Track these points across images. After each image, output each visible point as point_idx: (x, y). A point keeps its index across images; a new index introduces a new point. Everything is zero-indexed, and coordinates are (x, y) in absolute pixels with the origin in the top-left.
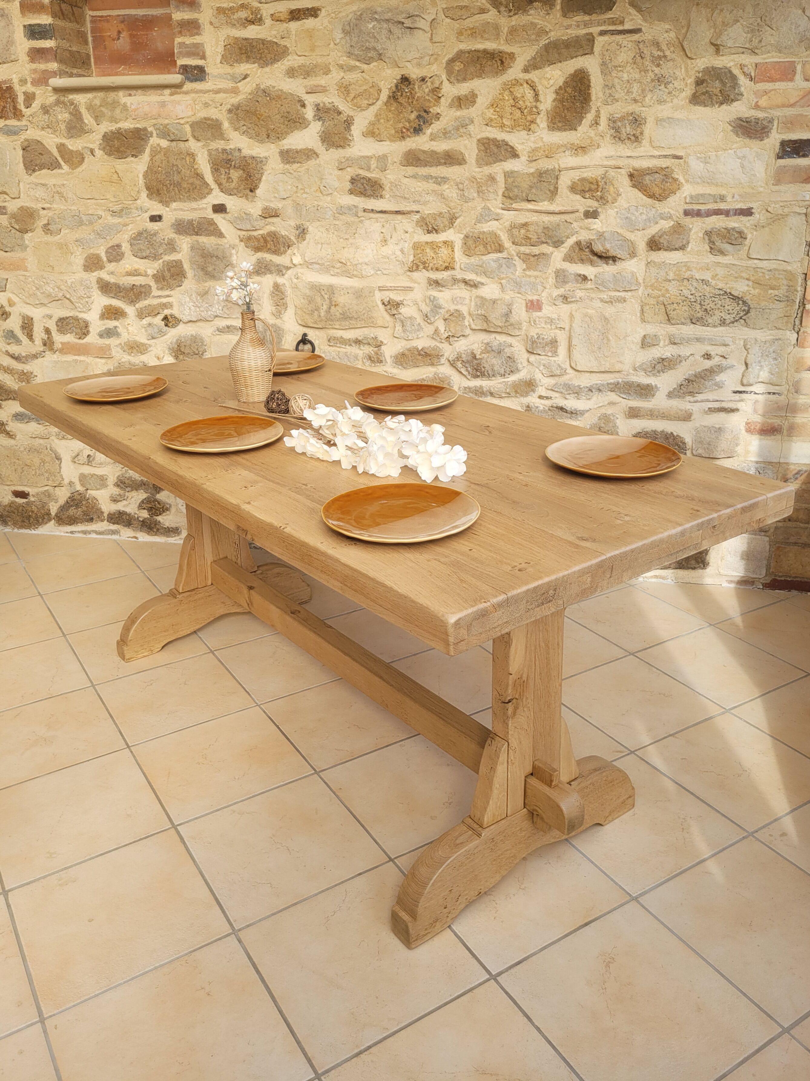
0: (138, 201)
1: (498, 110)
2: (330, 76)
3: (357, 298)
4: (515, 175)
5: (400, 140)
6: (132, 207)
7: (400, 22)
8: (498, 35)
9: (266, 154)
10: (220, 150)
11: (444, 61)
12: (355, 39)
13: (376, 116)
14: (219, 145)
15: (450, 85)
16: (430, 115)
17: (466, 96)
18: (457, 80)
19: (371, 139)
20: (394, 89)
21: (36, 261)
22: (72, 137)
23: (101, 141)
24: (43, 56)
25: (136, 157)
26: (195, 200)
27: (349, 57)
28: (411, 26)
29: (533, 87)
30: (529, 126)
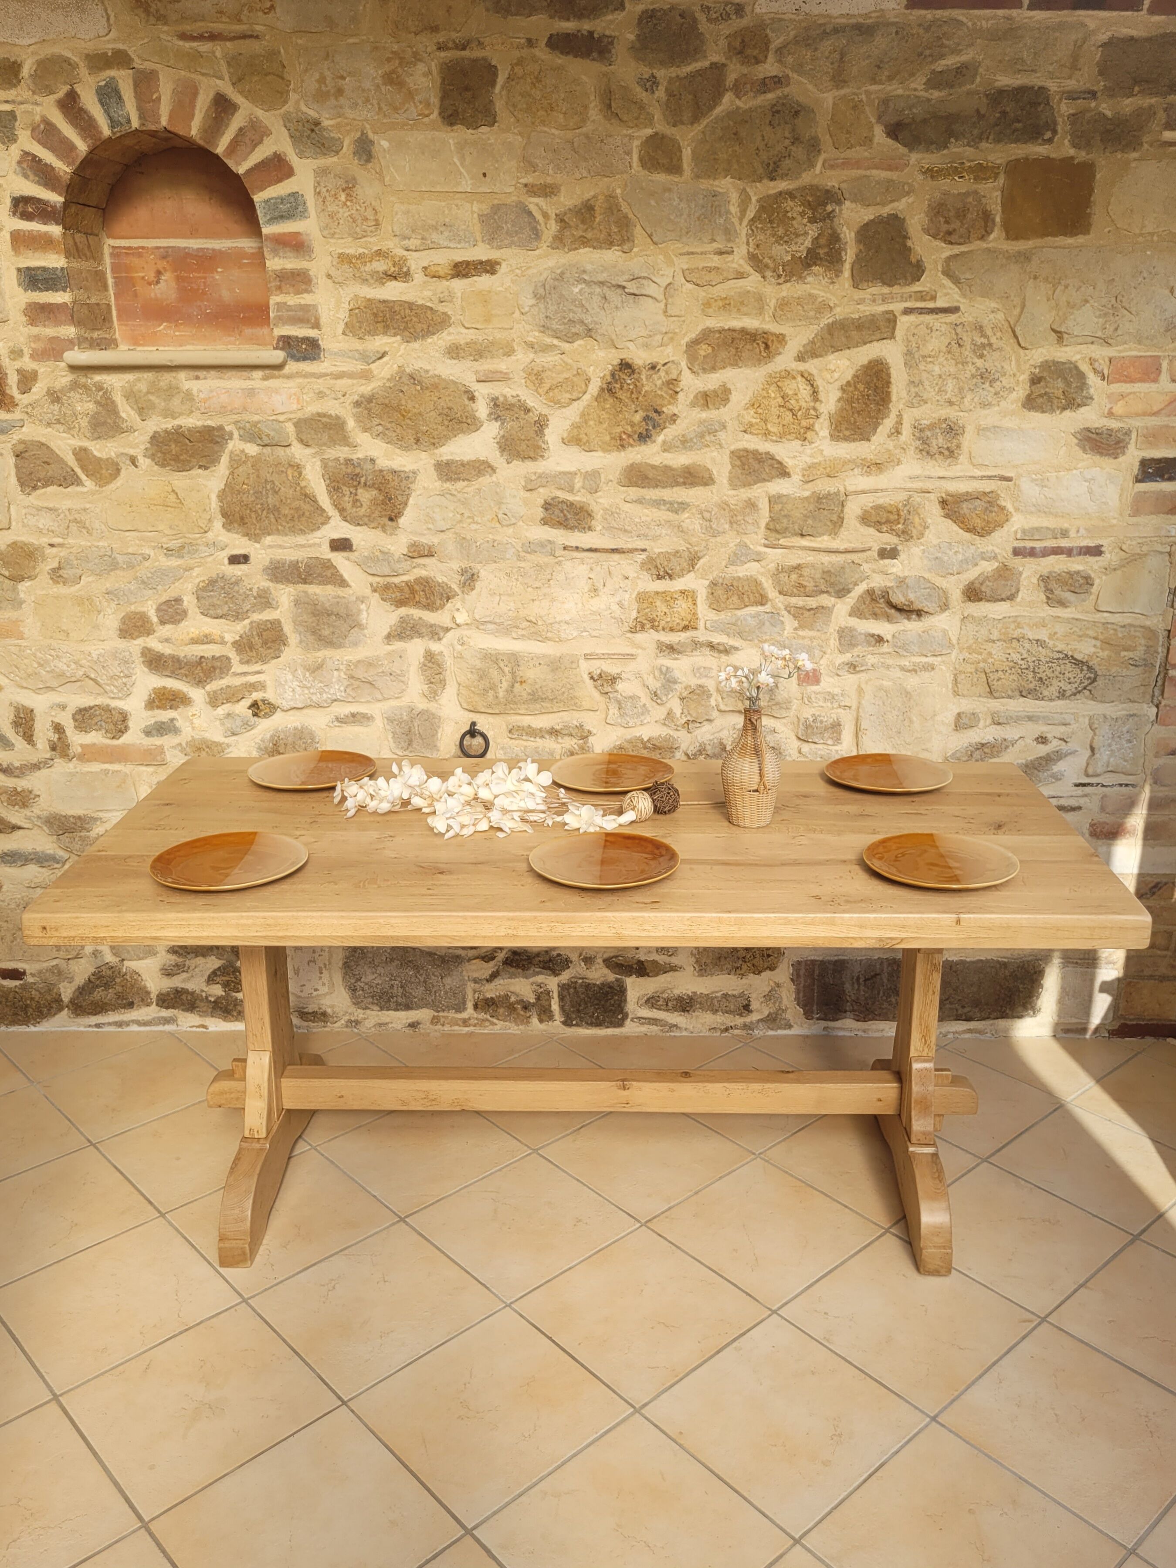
0: (210, 535)
1: (760, 411)
2: (513, 358)
3: (552, 671)
4: (784, 500)
5: (618, 450)
6: (199, 541)
7: (619, 286)
8: (762, 309)
9: (414, 467)
10: (342, 460)
11: (684, 342)
12: (552, 308)
13: (582, 415)
14: (341, 452)
15: (692, 376)
16: (663, 416)
17: (715, 391)
18: (704, 369)
19: (575, 449)
20: (609, 379)
21: (39, 624)
22: (99, 438)
23: (148, 445)
24: (51, 315)
25: (206, 468)
26: (303, 532)
27: (543, 332)
28: (637, 292)
29: (810, 381)
30: (804, 435)
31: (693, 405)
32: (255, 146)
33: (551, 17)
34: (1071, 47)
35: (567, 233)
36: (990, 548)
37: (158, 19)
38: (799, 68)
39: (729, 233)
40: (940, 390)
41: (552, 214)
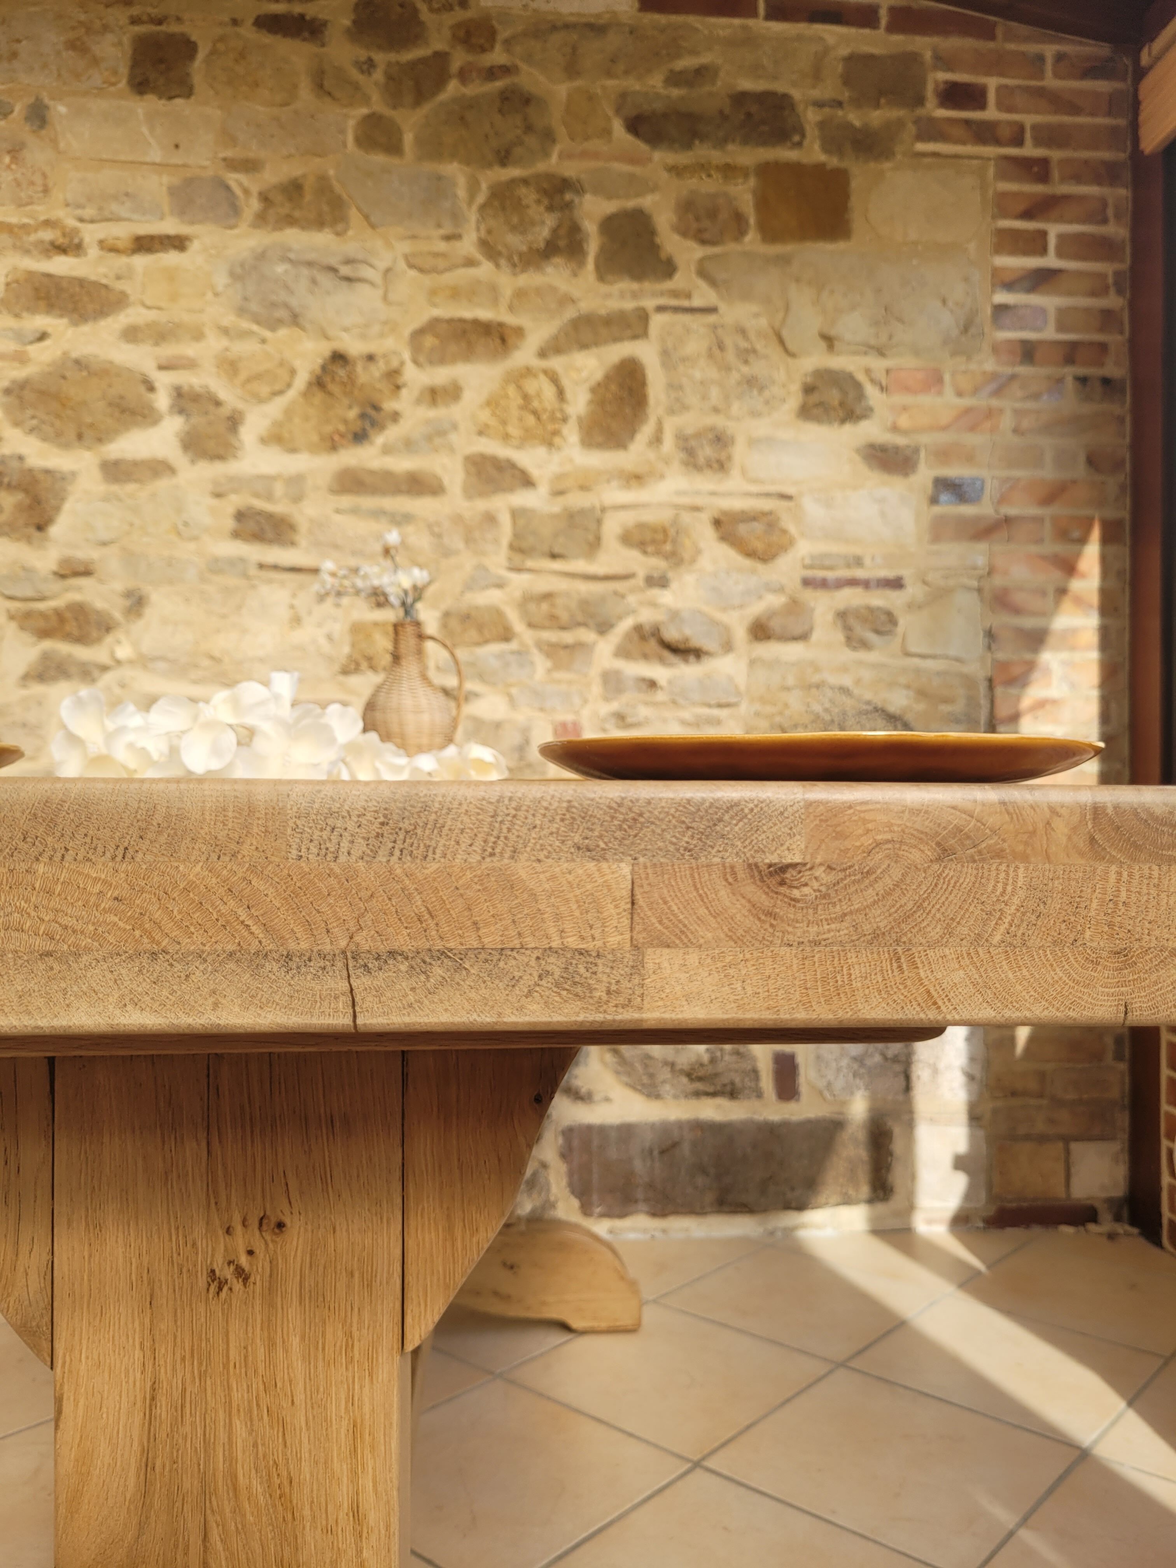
1: (498, 411)
2: (203, 344)
4: (530, 514)
5: (328, 452)
7: (331, 269)
8: (496, 299)
9: (74, 467)
11: (406, 333)
12: (252, 288)
13: (286, 411)
15: (417, 369)
16: (383, 413)
17: (443, 387)
18: (431, 362)
19: (276, 449)
20: (318, 372)
27: (240, 316)
28: (352, 276)
29: (555, 380)
30: (550, 440)
31: (418, 401)
34: (812, 59)
35: (271, 211)
36: (775, 577)
38: (529, 58)
39: (456, 217)
40: (703, 397)
41: (255, 189)
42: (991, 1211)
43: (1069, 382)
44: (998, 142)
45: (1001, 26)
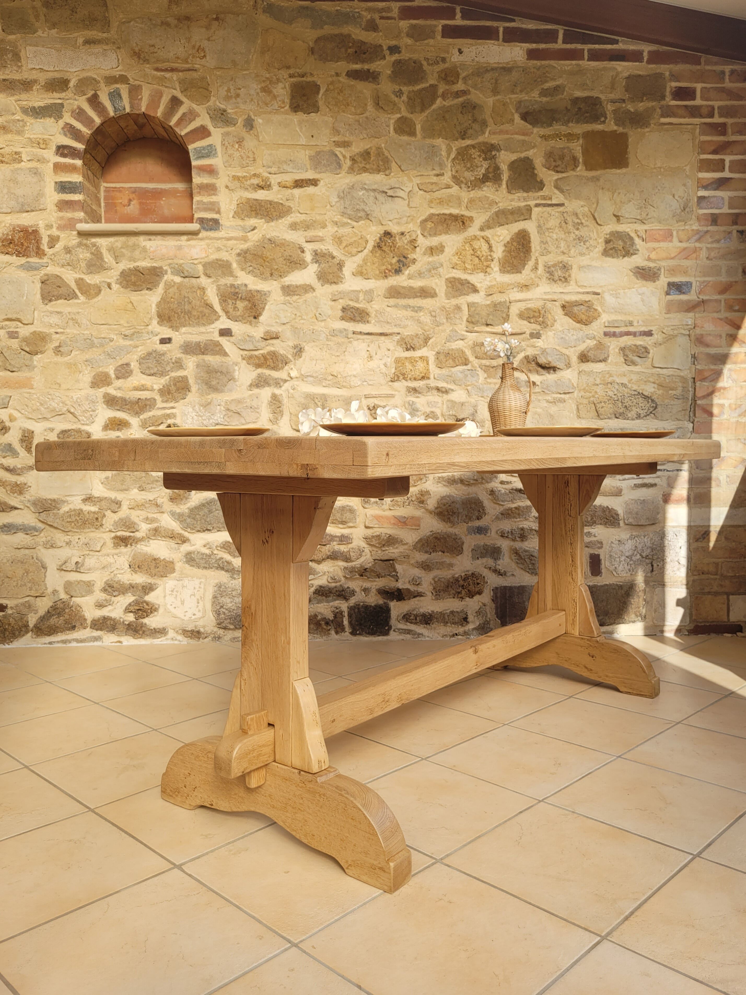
0: (150, 327)
1: (461, 257)
2: (326, 230)
3: (346, 404)
4: (476, 305)
5: (384, 279)
6: (143, 331)
7: (384, 192)
8: (460, 203)
9: (269, 289)
10: (228, 285)
11: (419, 221)
12: (348, 203)
13: (364, 260)
14: (229, 281)
15: (424, 238)
16: (408, 260)
17: (436, 246)
18: (430, 235)
19: (360, 278)
20: (378, 241)
21: (43, 380)
22: (91, 273)
23: (119, 277)
24: (71, 206)
25: (151, 290)
26: (204, 325)
27: (343, 216)
28: (393, 195)
29: (487, 241)
30: (485, 270)
31: (425, 254)
32: (191, 122)
33: (348, 63)
34: (610, 79)
35: (356, 165)
36: (591, 332)
37: (144, 61)
38: (475, 86)
39: (441, 165)
40: (557, 247)
41: (348, 156)
42: (692, 626)
43: (735, 233)
44: (701, 116)
45: (704, 58)
